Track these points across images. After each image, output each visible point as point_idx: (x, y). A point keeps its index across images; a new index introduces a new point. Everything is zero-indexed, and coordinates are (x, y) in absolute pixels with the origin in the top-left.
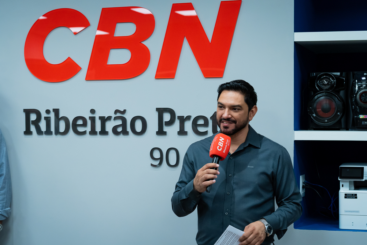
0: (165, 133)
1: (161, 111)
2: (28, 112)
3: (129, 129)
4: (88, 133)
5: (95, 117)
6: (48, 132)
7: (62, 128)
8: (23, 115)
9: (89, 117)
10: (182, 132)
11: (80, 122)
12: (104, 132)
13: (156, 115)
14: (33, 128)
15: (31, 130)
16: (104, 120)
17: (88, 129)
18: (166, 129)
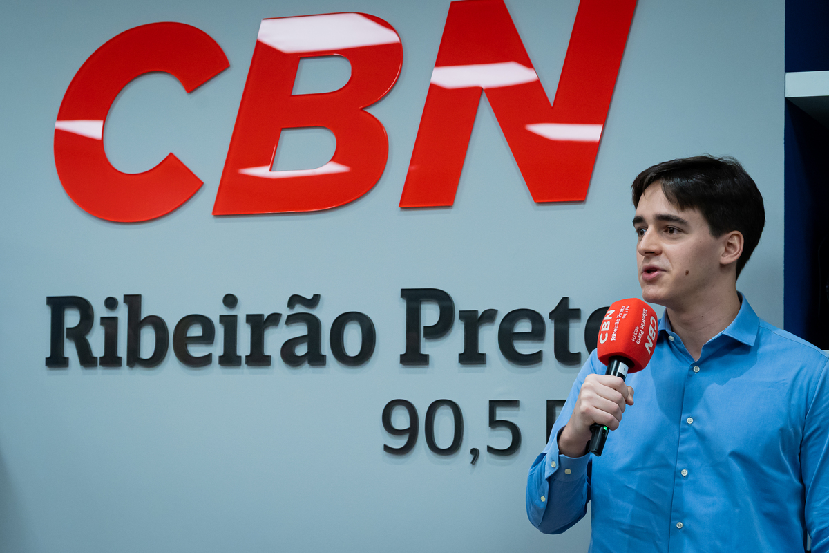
0: (423, 360)
1: (414, 298)
2: (58, 305)
3: (326, 349)
4: (216, 359)
5: (235, 316)
6: (111, 359)
7: (147, 348)
8: (46, 314)
9: (221, 316)
10: (472, 356)
11: (196, 331)
12: (258, 358)
13: (401, 308)
14: (70, 350)
15: (66, 355)
16: (259, 324)
17: (217, 349)
18: (427, 347)
